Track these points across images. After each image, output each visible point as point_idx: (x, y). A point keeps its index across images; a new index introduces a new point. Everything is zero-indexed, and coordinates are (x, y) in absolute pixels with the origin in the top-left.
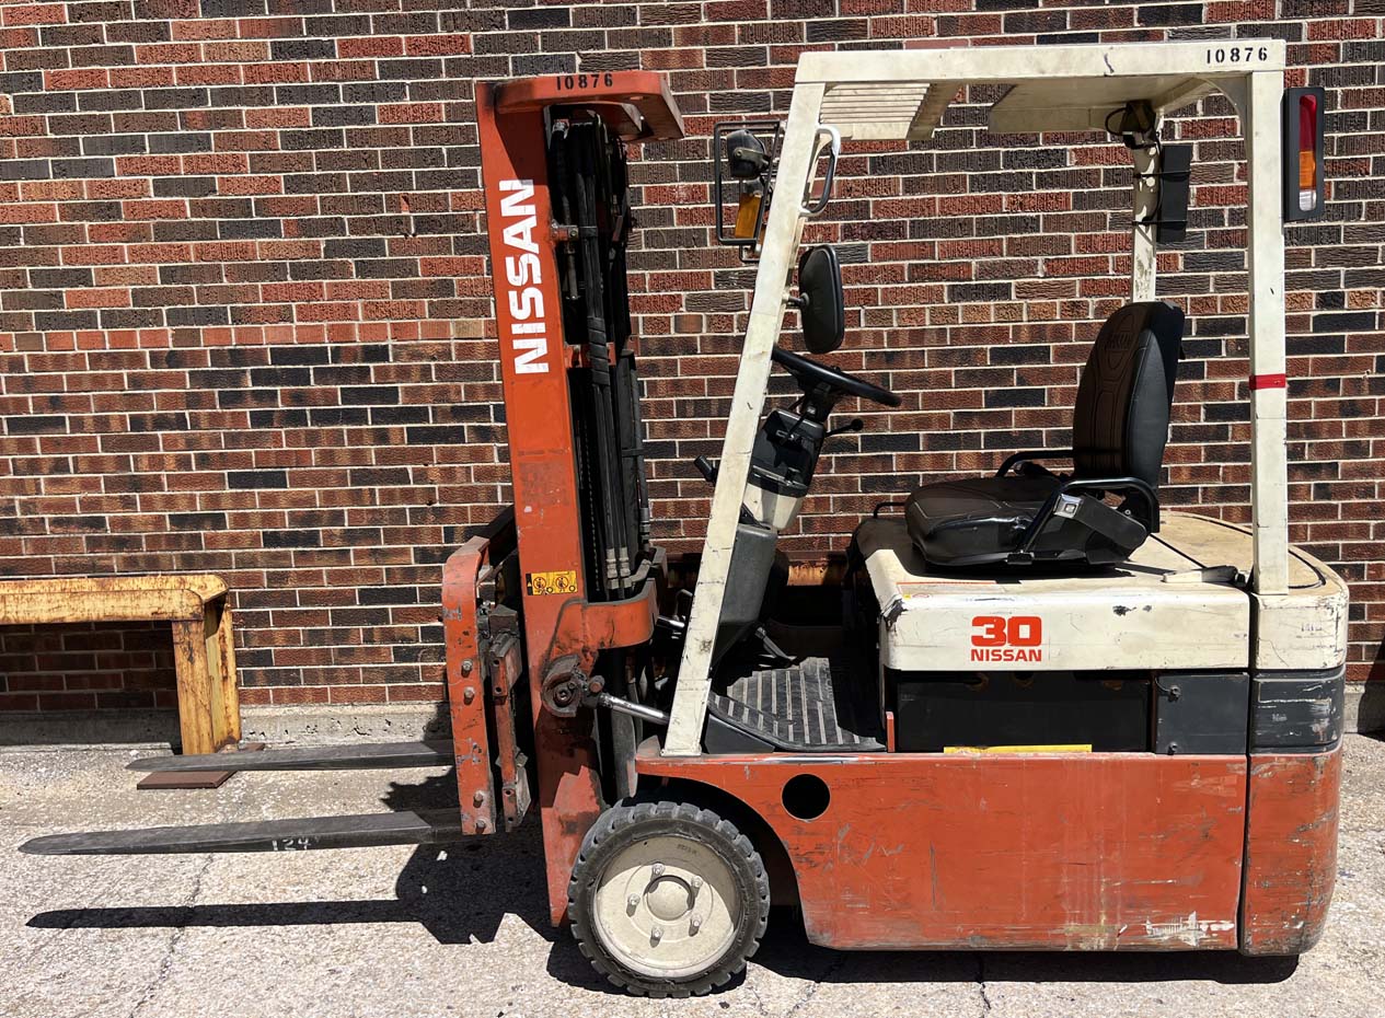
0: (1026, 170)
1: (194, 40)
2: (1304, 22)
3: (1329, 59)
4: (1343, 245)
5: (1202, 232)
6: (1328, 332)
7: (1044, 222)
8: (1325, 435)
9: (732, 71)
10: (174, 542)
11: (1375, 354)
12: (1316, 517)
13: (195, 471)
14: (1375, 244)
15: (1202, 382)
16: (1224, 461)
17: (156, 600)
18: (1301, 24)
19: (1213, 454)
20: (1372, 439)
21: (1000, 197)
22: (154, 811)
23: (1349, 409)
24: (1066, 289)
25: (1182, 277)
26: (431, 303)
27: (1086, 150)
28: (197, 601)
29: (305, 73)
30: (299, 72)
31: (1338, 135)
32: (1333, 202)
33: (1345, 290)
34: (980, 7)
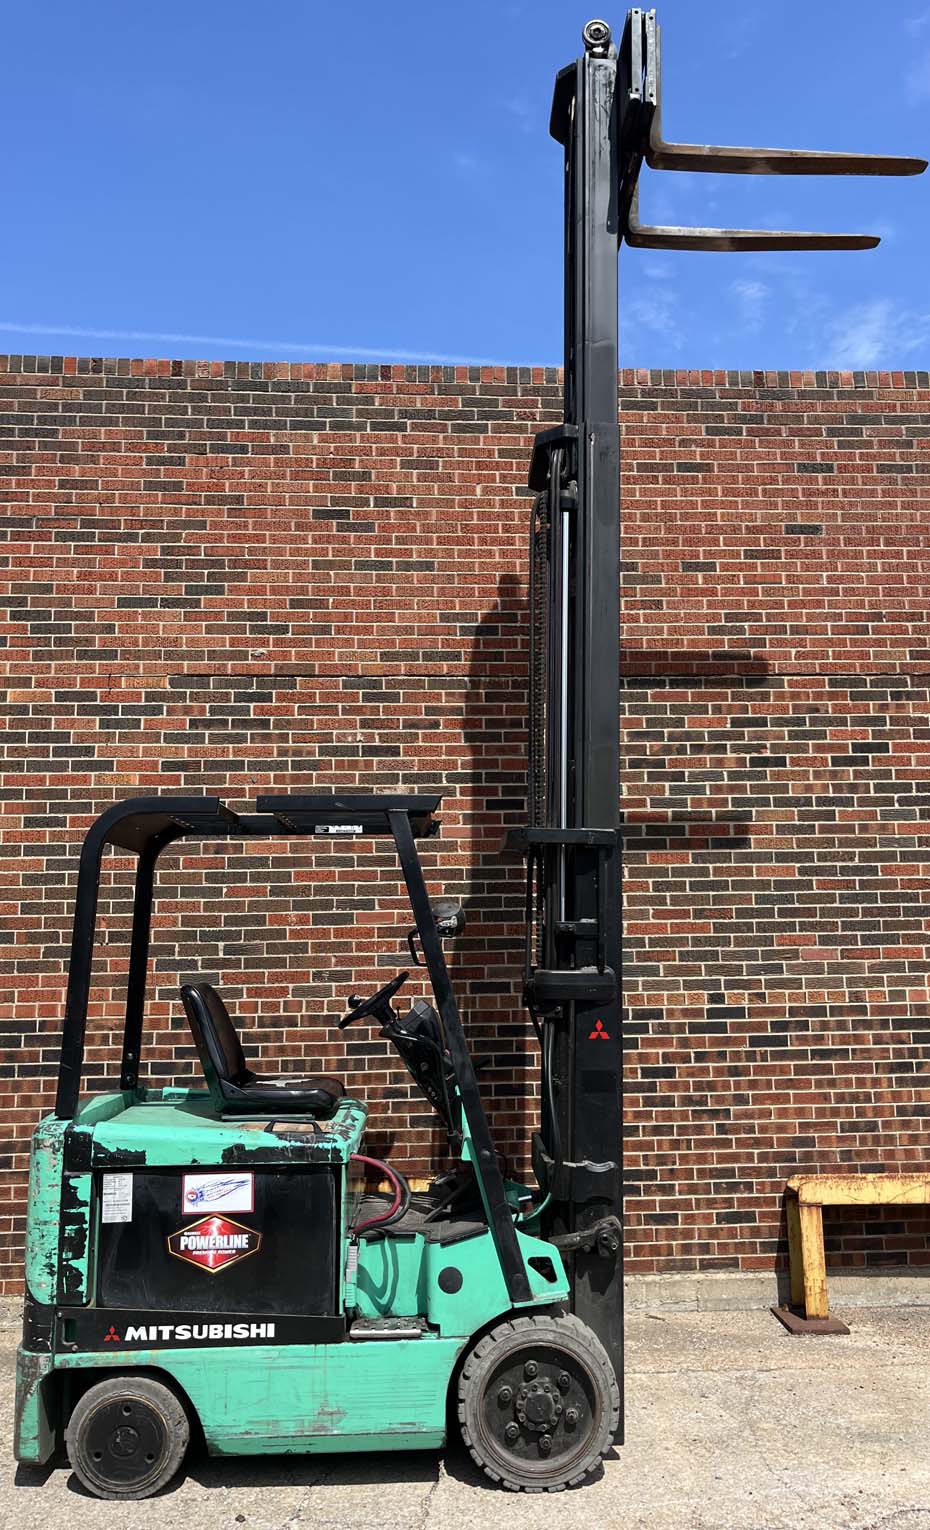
2: (686, 825)
4: (721, 962)
5: (633, 952)
6: (717, 1019)
8: (720, 1089)
11: (748, 1035)
12: (718, 1148)
14: (741, 963)
15: (638, 1051)
16: (655, 1107)
18: (684, 826)
19: (649, 1102)
20: (750, 1093)
23: (734, 1071)
29: (44, 837)
30: (41, 836)
31: (711, 893)
32: (712, 935)
33: (724, 992)
34: (488, 808)
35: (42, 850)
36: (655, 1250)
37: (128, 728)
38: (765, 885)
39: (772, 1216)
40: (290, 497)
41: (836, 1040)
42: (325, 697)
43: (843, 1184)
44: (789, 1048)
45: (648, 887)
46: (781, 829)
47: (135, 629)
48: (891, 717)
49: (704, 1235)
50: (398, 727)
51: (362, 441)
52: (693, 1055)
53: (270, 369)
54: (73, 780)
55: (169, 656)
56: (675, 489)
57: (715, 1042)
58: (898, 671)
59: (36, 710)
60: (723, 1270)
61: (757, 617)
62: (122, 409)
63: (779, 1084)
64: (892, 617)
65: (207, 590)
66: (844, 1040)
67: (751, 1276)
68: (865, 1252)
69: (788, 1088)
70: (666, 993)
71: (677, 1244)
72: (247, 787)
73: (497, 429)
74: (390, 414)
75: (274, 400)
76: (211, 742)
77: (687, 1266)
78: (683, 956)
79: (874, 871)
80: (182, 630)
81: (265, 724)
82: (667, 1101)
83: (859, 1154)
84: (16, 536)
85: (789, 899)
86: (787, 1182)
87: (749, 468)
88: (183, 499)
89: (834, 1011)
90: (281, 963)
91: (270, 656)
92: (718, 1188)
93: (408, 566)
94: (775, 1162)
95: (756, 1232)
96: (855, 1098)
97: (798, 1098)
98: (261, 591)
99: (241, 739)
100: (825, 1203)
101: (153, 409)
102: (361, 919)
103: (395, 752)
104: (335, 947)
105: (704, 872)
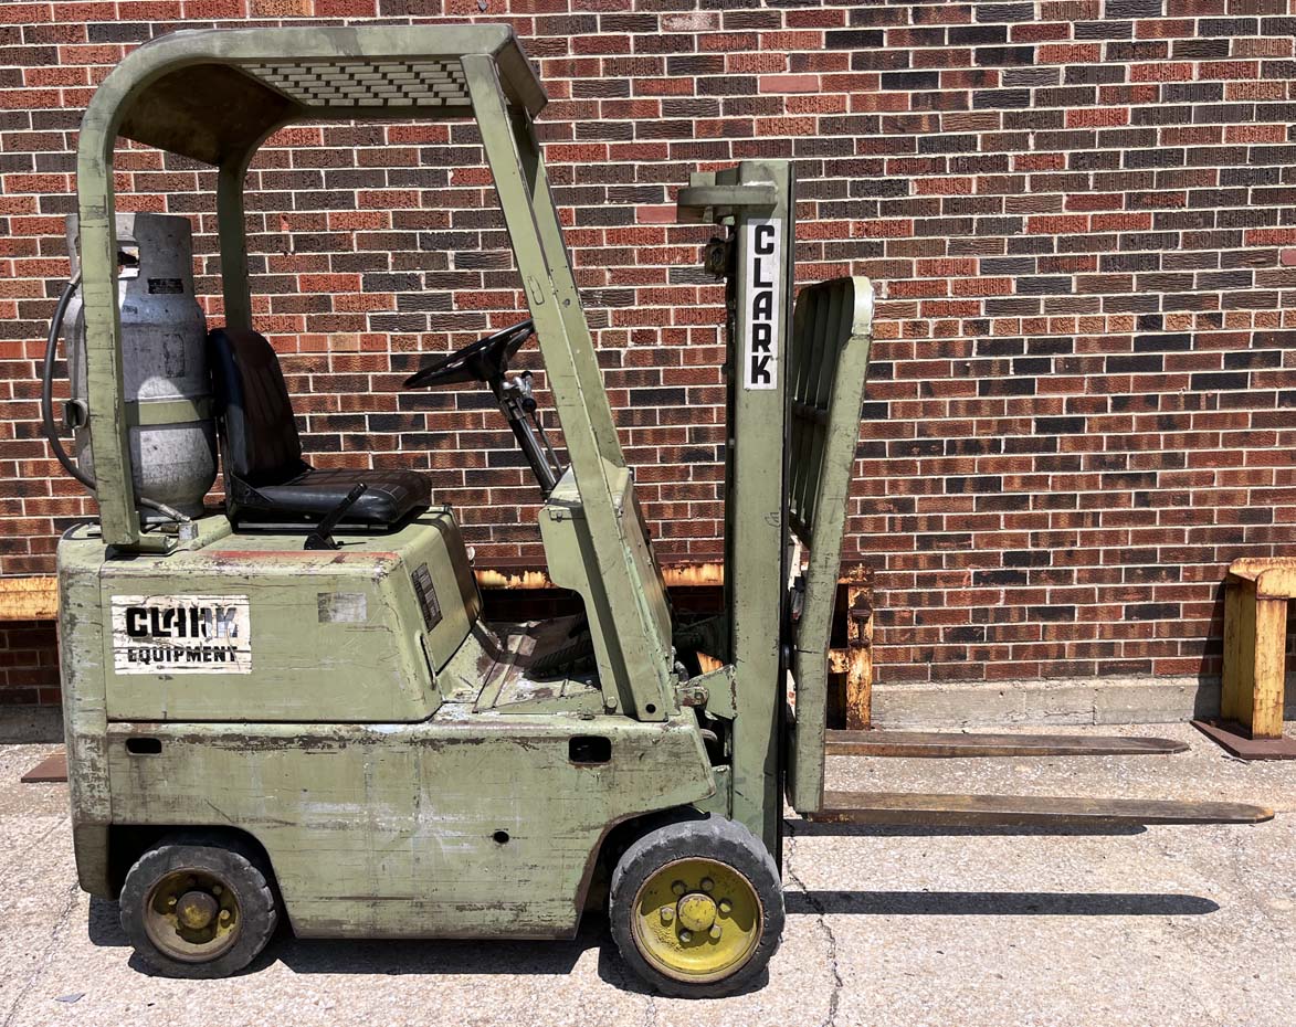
0: (871, 199)
1: (81, 64)
2: (1128, 65)
3: (1149, 99)
4: (1161, 271)
5: (1034, 258)
6: (1149, 351)
7: (888, 248)
8: (1145, 447)
9: (597, 102)
11: (1191, 373)
12: (1136, 524)
14: (1191, 271)
15: (1033, 397)
16: (1053, 471)
17: (40, 601)
18: (1124, 67)
19: (1043, 464)
20: (1187, 451)
21: (847, 224)
22: (37, 804)
23: (1167, 423)
24: (907, 310)
25: (1015, 300)
26: (309, 318)
27: (927, 181)
31: (1156, 170)
32: (1152, 231)
33: (1163, 313)
34: (829, 46)
36: (1042, 652)
38: (1237, 155)
39: (1202, 610)
44: (1249, 390)
45: (1063, 163)
46: (1270, 69)
49: (1108, 633)
52: (1110, 401)
57: (1141, 384)
60: (1130, 676)
63: (1228, 440)
67: (1166, 682)
69: (1241, 445)
70: (1077, 316)
71: (1071, 644)
77: (1082, 671)
78: (1107, 263)
82: (1070, 463)
85: (1270, 176)
86: (1228, 568)
92: (1131, 574)
94: (1213, 542)
95: (1177, 630)
97: (1254, 458)
100: (1292, 596)
102: (645, 215)
104: (609, 257)
105: (1148, 137)
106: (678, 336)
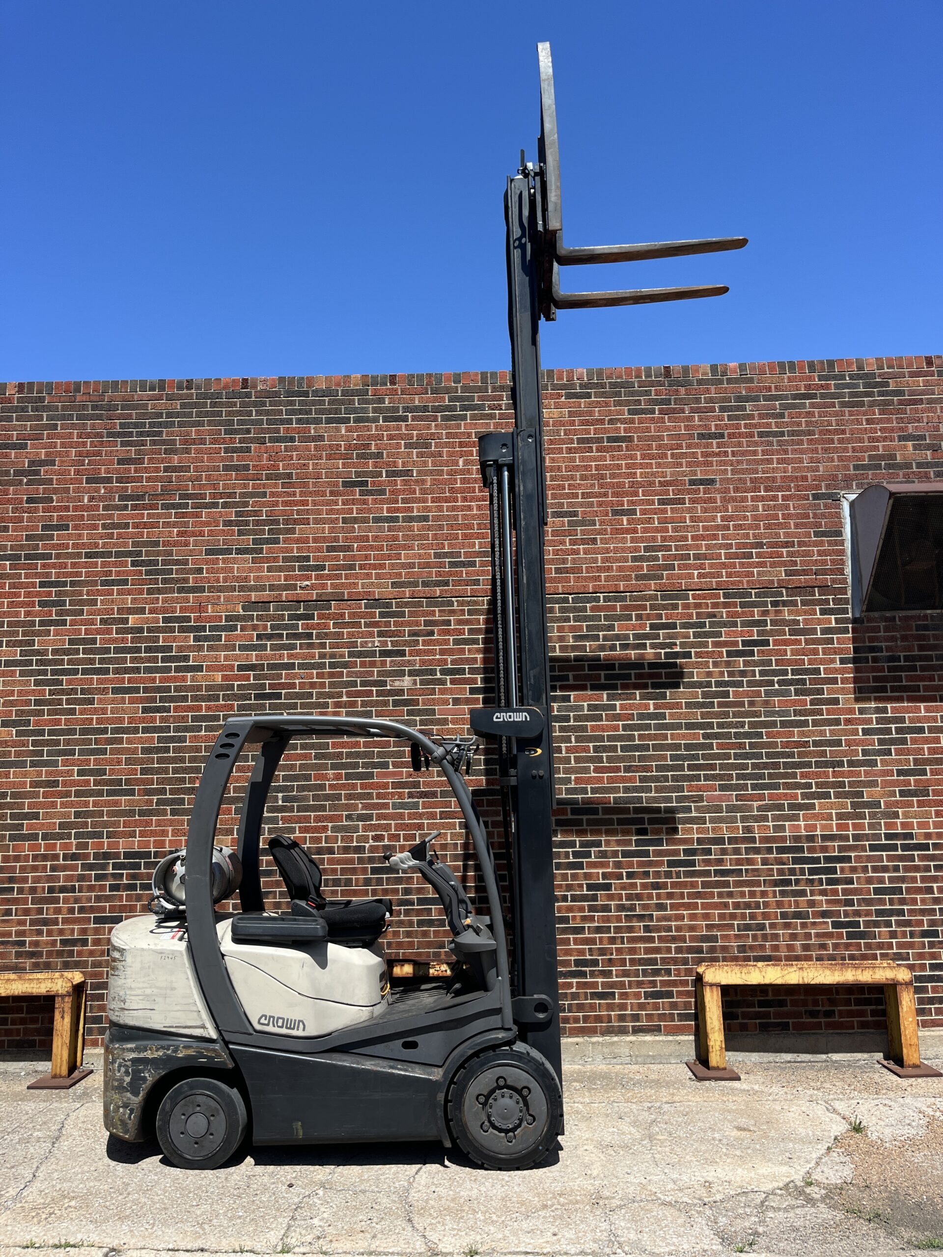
1: (106, 705)
2: (618, 703)
3: (629, 720)
4: (645, 805)
5: (579, 798)
6: (642, 847)
8: (646, 899)
10: (60, 954)
11: (666, 859)
12: (645, 942)
13: (77, 915)
14: (659, 805)
15: (583, 871)
16: (597, 912)
18: (616, 704)
19: (592, 909)
20: (668, 902)
23: (656, 886)
25: (570, 819)
28: (70, 985)
29: (156, 720)
30: (153, 720)
31: (637, 754)
32: (638, 784)
33: (649, 827)
34: (470, 694)
35: (155, 730)
36: (599, 1019)
37: (213, 641)
38: (677, 747)
39: (687, 994)
40: (326, 473)
41: (733, 862)
42: (352, 615)
43: (737, 969)
44: (697, 868)
45: (590, 750)
46: (689, 705)
47: (218, 571)
48: (771, 620)
49: (635, 1007)
50: (404, 636)
51: (377, 430)
52: (624, 874)
53: (310, 381)
54: (175, 679)
55: (242, 589)
56: (605, 456)
57: (641, 864)
58: (776, 585)
59: (150, 630)
60: (650, 1034)
61: (669, 548)
62: (207, 414)
63: (690, 895)
64: (771, 545)
65: (268, 541)
66: (739, 862)
67: (670, 1038)
68: (758, 1021)
69: (697, 898)
70: (604, 828)
71: (615, 1014)
72: (297, 681)
73: (473, 417)
74: (396, 409)
75: (313, 403)
76: (271, 650)
77: (623, 1031)
78: (617, 800)
79: (760, 735)
80: (251, 570)
81: (309, 636)
82: (607, 908)
83: (752, 948)
84: (134, 508)
85: (696, 757)
86: (696, 968)
87: (661, 438)
88: (250, 478)
89: (731, 840)
90: (322, 808)
91: (313, 587)
92: (645, 972)
93: (411, 519)
94: (688, 954)
95: (674, 1006)
96: (748, 906)
97: (705, 906)
98: (306, 541)
99: (293, 647)
100: (723, 983)
101: (229, 414)
102: (379, 775)
103: (402, 653)
104: (360, 797)
105: (631, 738)
106: (396, 837)
